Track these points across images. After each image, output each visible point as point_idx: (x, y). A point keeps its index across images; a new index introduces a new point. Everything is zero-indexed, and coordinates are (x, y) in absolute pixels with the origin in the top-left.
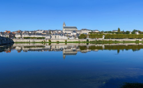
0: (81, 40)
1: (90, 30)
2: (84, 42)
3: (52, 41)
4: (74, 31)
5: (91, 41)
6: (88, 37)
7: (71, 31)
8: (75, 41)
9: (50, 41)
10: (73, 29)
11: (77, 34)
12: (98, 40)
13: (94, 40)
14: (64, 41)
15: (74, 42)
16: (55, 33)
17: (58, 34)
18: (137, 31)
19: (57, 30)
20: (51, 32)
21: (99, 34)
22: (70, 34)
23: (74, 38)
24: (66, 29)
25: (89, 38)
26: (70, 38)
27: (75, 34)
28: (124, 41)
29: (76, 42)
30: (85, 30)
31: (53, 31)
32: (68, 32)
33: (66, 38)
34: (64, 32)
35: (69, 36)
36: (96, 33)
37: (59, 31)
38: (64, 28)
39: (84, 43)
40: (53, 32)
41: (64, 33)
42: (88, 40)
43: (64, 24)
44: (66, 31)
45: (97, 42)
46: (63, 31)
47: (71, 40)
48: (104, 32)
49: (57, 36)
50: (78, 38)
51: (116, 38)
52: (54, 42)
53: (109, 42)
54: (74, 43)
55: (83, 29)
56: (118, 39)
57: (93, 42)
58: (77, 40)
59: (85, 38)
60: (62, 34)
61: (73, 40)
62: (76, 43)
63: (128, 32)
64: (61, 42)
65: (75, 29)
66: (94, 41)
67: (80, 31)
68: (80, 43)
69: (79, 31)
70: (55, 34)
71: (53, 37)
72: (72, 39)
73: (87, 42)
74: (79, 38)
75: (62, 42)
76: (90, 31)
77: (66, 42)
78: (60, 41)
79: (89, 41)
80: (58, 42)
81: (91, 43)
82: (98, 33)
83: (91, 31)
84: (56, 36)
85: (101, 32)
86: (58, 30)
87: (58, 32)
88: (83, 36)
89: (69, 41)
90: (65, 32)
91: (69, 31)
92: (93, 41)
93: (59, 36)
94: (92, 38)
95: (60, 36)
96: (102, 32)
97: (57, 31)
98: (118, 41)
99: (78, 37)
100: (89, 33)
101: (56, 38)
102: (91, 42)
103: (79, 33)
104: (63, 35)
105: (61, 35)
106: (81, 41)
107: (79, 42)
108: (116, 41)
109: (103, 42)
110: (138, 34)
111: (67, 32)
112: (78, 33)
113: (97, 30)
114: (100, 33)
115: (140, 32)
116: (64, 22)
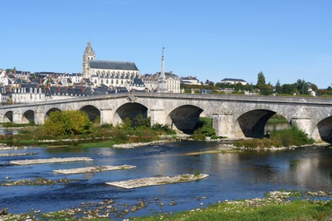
4: (138, 82)
10: (126, 72)
16: (60, 83)
24: (101, 70)
32: (109, 83)
34: (97, 82)
37: (72, 79)
38: (94, 65)
48: (216, 86)
65: (131, 72)
85: (204, 83)
87: (69, 81)
91: (115, 80)
97: (65, 78)
111: (105, 83)
113: (195, 79)
116: (89, 44)
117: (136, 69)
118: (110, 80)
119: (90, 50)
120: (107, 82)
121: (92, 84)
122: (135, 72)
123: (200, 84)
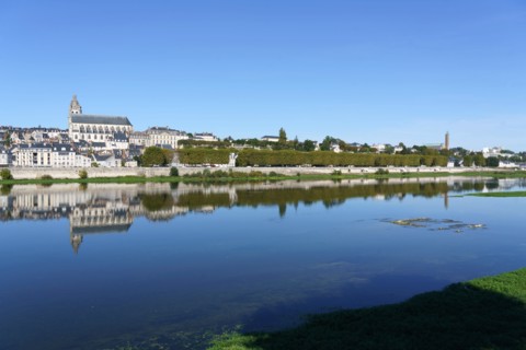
0: (148, 172)
1: (183, 133)
2: (161, 179)
3: (16, 176)
4: (120, 136)
5: (186, 176)
6: (176, 157)
7: (104, 136)
8: (124, 174)
9: (8, 176)
10: (115, 126)
11: (133, 148)
12: (212, 170)
13: (199, 169)
14: (77, 176)
15: (119, 180)
16: (32, 139)
17: (48, 146)
18: (334, 141)
19: (39, 129)
20: (14, 137)
21: (216, 149)
22: (103, 145)
23: (119, 161)
24: (85, 125)
25: (181, 162)
26: (102, 163)
27: (123, 146)
28: (299, 174)
29: (129, 180)
30: (162, 130)
31: (21, 132)
32: (92, 138)
33: (83, 162)
34: (75, 137)
35: (96, 156)
36: (205, 143)
37: (50, 134)
38: (76, 120)
39: (162, 182)
40: (21, 137)
41: (77, 141)
42: (174, 172)
43: (75, 103)
44: (86, 135)
45: (209, 179)
46: (72, 135)
47: (105, 169)
48: (234, 142)
49: (43, 154)
50: (134, 164)
51: (274, 162)
52: (25, 182)
53: (250, 178)
54: (119, 182)
55: (154, 128)
56: (280, 166)
57: (196, 179)
58: (133, 168)
59: (165, 164)
60: (63, 146)
61: (116, 169)
62: (128, 183)
63: (309, 145)
64: (59, 181)
65: (121, 127)
66: (199, 175)
67: (145, 134)
68: (144, 183)
69: (139, 134)
70: (33, 146)
71: (24, 157)
72: (111, 168)
73: (174, 179)
74: (141, 162)
75: (67, 181)
76: (182, 138)
77: (84, 181)
78: (55, 175)
79: (181, 173)
80: (47, 181)
81: (187, 183)
82: (214, 144)
83: (186, 138)
84: (35, 154)
85: (222, 139)
86: (45, 130)
87: (46, 136)
88: (157, 156)
89: (99, 175)
90: (80, 137)
91: (99, 136)
92: (194, 176)
93: (53, 154)
94: (192, 163)
95: (55, 156)
96: (226, 140)
97: (41, 133)
98: (280, 175)
99: (136, 159)
100: (180, 142)
101: (39, 163)
102: (189, 179)
103: (139, 144)
104: (68, 150)
105: (59, 150)
106: (148, 175)
107: (141, 180)
108: (273, 174)
109: (230, 179)
110: (337, 150)
111: (86, 139)
112: (136, 141)
113: (210, 135)
114: (219, 144)
115: (342, 145)
116: (75, 97)
117: (128, 123)
118: (92, 135)
119: (75, 104)
120: (89, 137)
121: (69, 139)
122: (126, 127)
123: (216, 140)
